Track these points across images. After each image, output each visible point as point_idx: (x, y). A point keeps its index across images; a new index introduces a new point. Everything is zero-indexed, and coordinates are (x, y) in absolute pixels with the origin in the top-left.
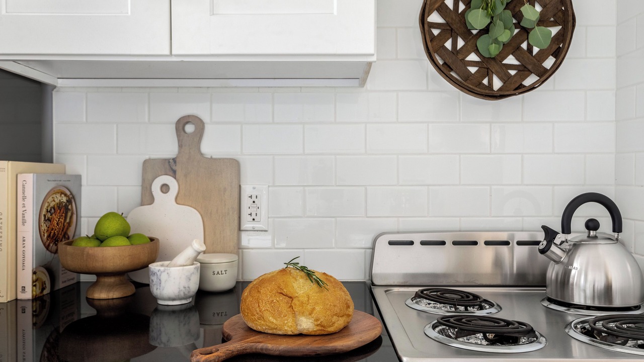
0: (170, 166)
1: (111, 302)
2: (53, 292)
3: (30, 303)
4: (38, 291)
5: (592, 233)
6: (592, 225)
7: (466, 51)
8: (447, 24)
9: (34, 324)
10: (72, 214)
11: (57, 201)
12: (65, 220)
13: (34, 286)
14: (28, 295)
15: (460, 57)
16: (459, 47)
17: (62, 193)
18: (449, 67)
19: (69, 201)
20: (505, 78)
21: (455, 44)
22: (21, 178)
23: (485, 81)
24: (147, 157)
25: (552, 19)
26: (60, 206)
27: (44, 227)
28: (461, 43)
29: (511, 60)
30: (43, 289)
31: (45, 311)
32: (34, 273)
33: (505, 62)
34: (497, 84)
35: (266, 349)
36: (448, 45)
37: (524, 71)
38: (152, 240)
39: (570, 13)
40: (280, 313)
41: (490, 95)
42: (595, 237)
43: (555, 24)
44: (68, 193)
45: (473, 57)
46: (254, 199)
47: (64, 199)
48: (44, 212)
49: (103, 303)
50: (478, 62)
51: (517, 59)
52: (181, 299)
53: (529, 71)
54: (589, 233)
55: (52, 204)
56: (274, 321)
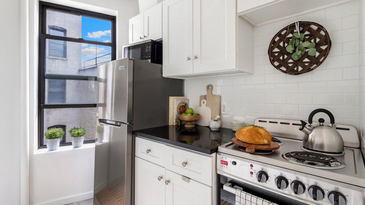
0: (205, 97)
1: (188, 128)
2: (181, 125)
3: (175, 126)
4: (177, 124)
5: (321, 124)
6: (321, 120)
7: (288, 59)
8: (281, 51)
9: (176, 131)
10: (186, 108)
11: (182, 105)
12: (184, 109)
13: (176, 123)
14: (175, 124)
15: (286, 61)
16: (285, 58)
17: (183, 103)
18: (281, 65)
19: (186, 105)
20: (303, 66)
21: (283, 57)
22: (174, 100)
23: (296, 69)
24: (201, 95)
25: (324, 43)
26: (183, 106)
27: (178, 110)
28: (286, 57)
29: (306, 60)
30: (178, 124)
31: (179, 128)
32: (176, 120)
33: (304, 61)
34: (300, 69)
35: (261, 148)
36: (281, 58)
37: (311, 63)
38: (198, 114)
39: (328, 40)
40: (260, 138)
41: (297, 73)
42: (323, 125)
43: (325, 45)
44: (185, 103)
45: (291, 61)
46: (224, 106)
47: (184, 104)
48: (179, 107)
49: (187, 128)
50: (292, 62)
51: (309, 59)
52: (214, 129)
53: (313, 63)
54: (320, 124)
55: (181, 106)
56: (258, 141)
